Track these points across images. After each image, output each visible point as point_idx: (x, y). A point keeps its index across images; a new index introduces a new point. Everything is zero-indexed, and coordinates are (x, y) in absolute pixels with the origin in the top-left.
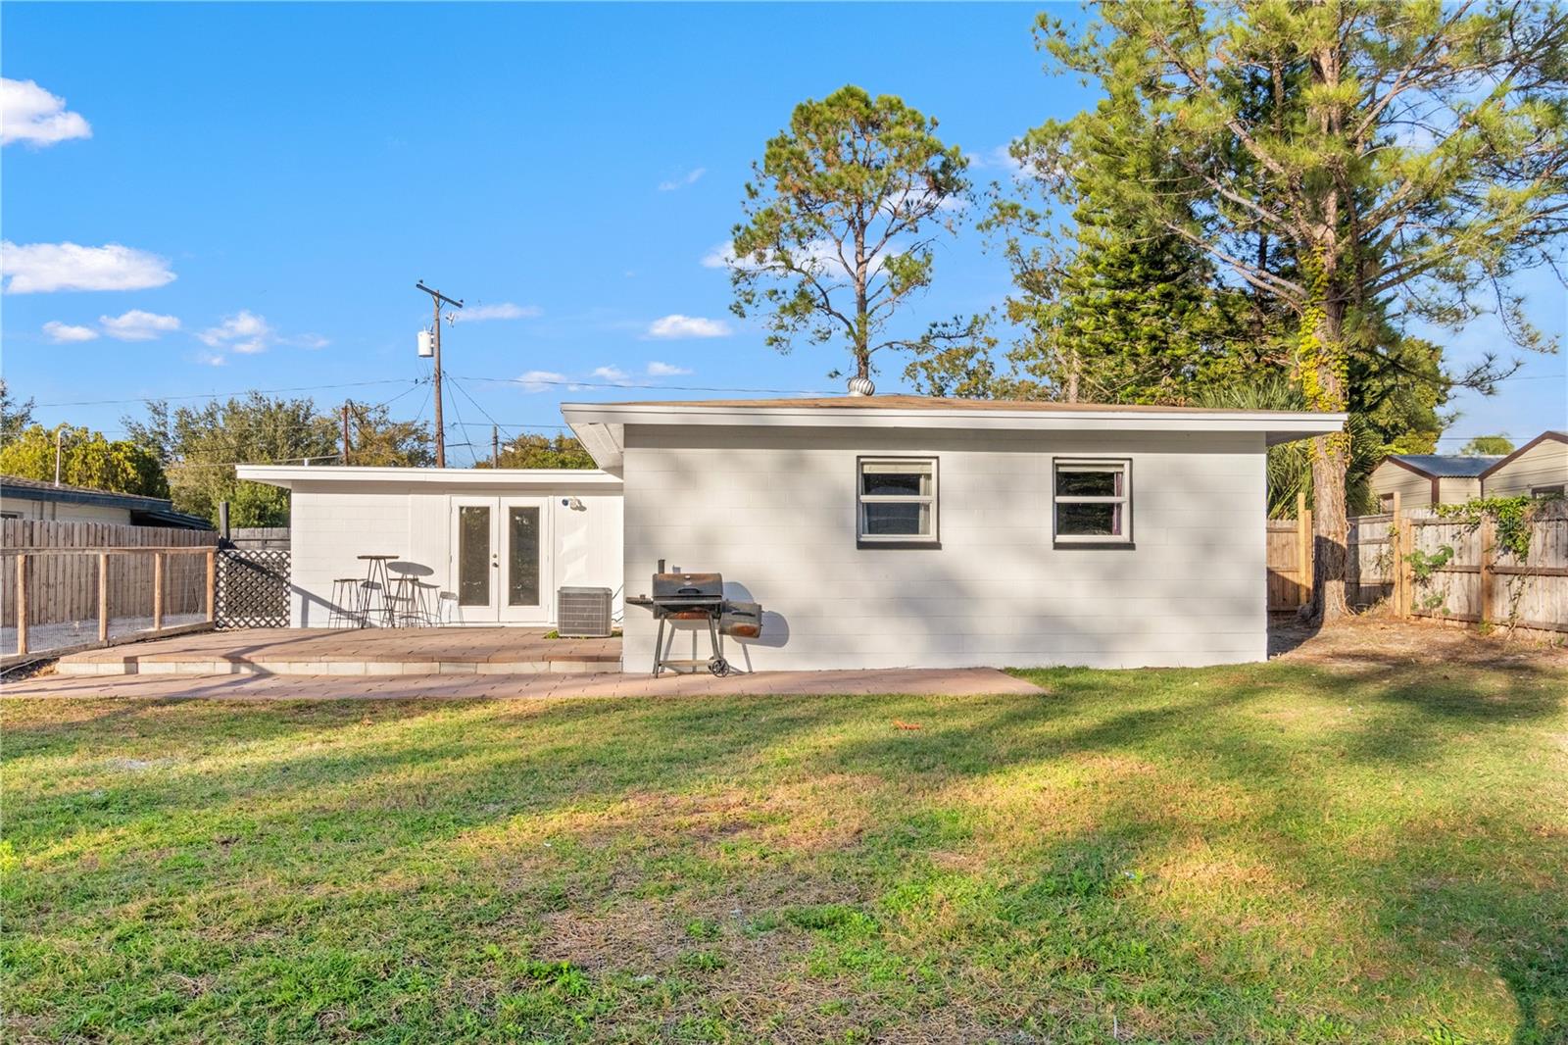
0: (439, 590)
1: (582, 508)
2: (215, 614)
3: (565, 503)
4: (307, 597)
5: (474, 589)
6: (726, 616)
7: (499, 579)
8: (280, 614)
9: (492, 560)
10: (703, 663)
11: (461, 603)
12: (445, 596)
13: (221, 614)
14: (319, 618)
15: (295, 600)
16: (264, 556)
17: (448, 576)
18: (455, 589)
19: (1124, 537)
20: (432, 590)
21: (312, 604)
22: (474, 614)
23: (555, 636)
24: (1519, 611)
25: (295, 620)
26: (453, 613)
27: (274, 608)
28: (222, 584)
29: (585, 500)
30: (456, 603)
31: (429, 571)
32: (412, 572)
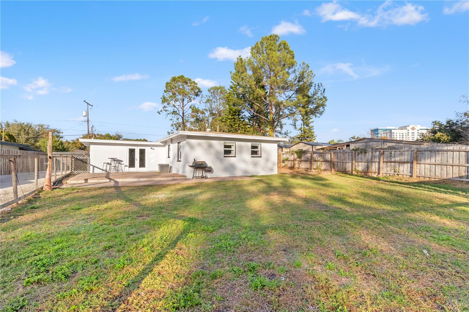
0: (124, 165)
1: (154, 149)
2: (72, 170)
3: (151, 148)
4: (94, 167)
5: (132, 164)
6: (206, 168)
7: (137, 162)
8: (86, 170)
9: (136, 159)
10: (200, 177)
11: (129, 167)
12: (125, 166)
13: (73, 170)
14: (97, 171)
15: (91, 167)
16: (83, 158)
17: (126, 162)
18: (128, 165)
19: (260, 156)
20: (123, 165)
21: (95, 168)
22: (132, 170)
23: (160, 173)
24: (300, 166)
25: (91, 172)
26: (127, 169)
27: (85, 169)
28: (73, 164)
29: (154, 148)
30: (128, 167)
31: (122, 161)
32: (119, 162)
